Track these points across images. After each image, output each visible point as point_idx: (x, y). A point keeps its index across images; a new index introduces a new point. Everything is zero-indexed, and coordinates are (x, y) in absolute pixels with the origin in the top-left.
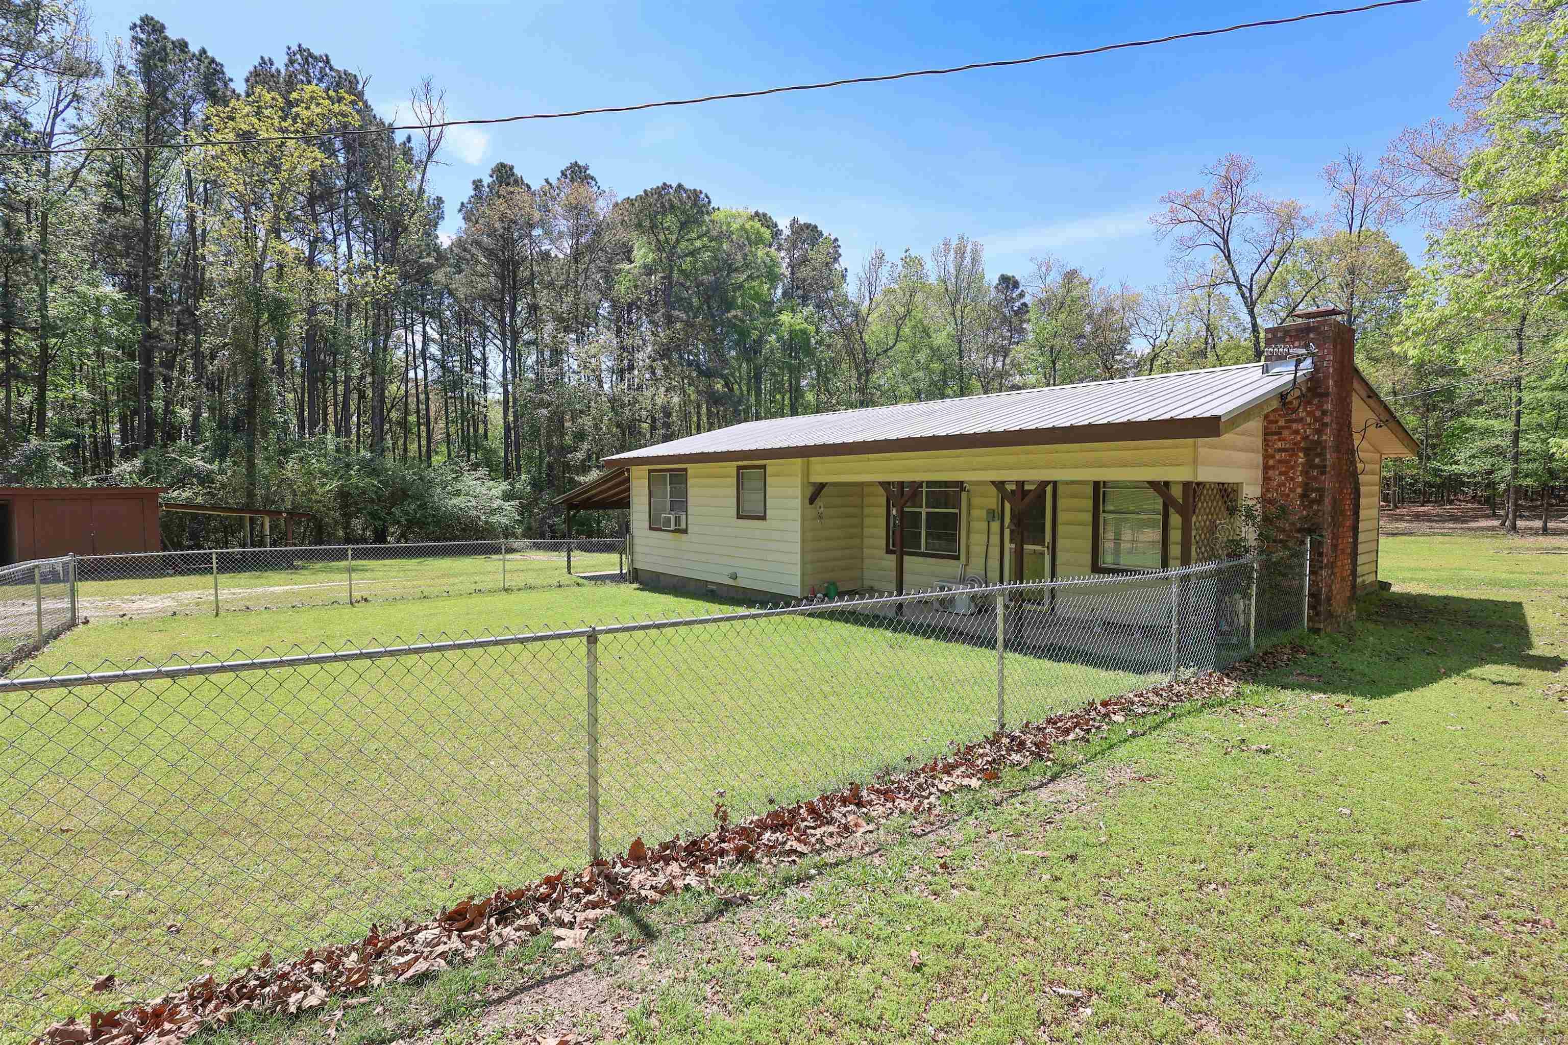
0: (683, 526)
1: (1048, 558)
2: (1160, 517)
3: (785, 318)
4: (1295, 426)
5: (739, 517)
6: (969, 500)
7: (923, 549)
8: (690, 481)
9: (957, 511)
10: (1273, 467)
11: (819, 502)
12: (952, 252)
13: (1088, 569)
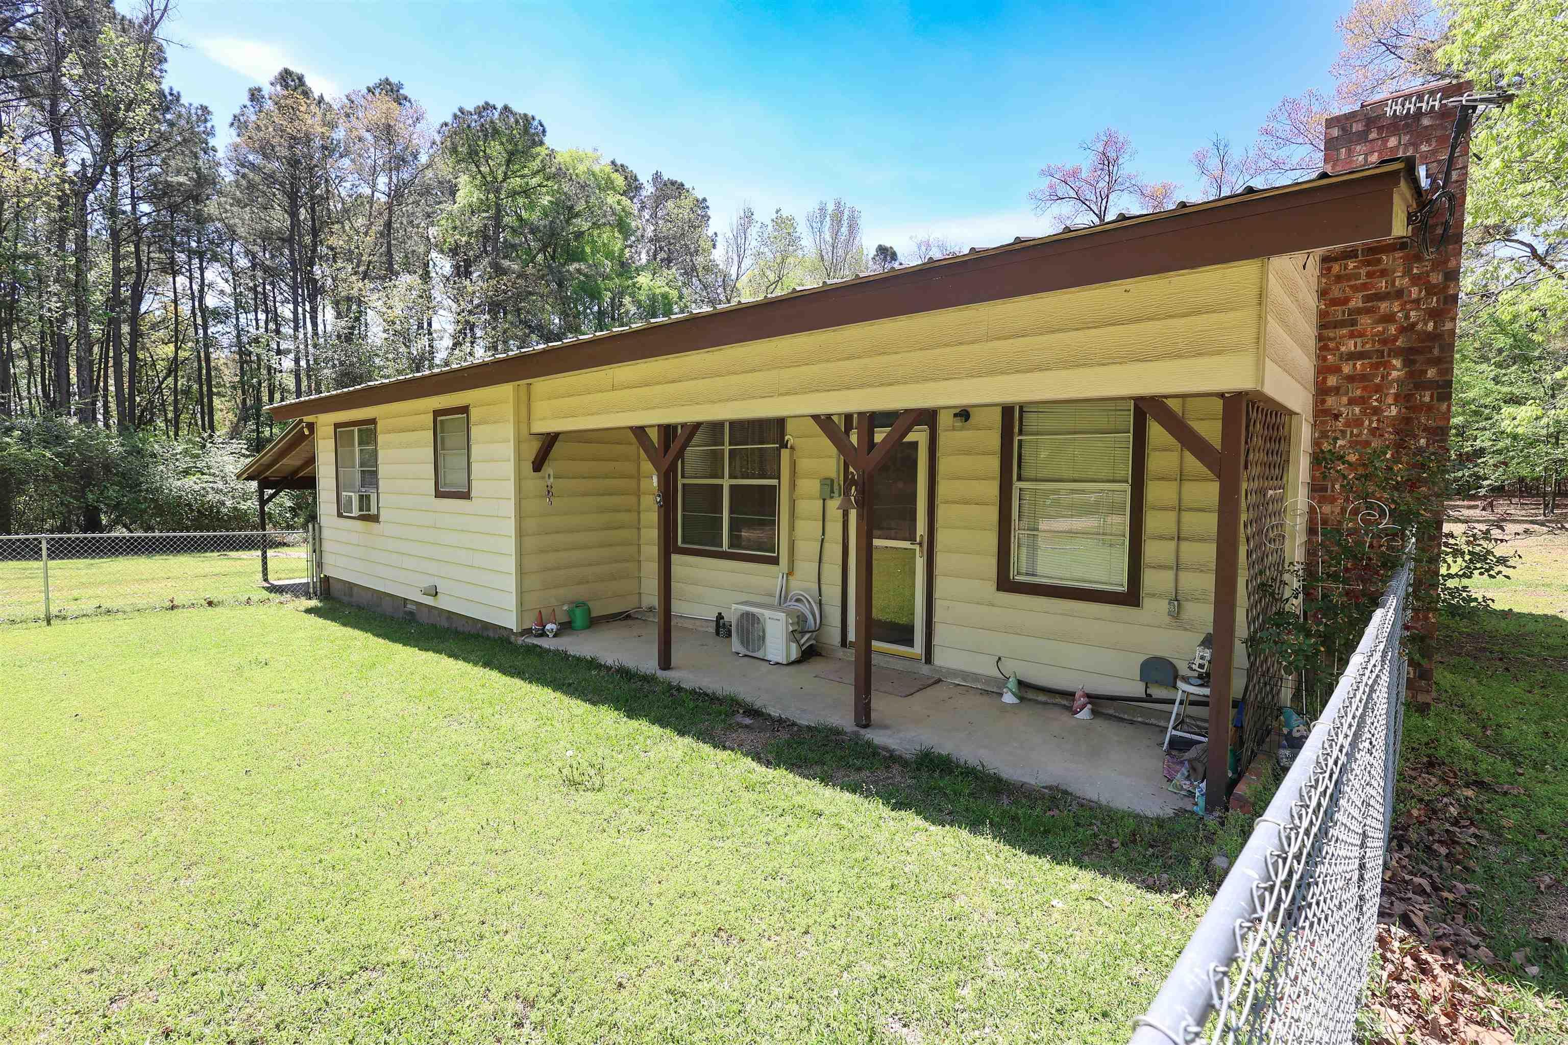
0: (374, 511)
1: (920, 564)
2: (1127, 487)
3: (643, 280)
4: (1384, 306)
5: (439, 494)
6: (793, 465)
7: (725, 547)
8: (380, 438)
9: (774, 482)
10: (1337, 390)
11: (549, 469)
12: (828, 219)
13: (992, 585)
